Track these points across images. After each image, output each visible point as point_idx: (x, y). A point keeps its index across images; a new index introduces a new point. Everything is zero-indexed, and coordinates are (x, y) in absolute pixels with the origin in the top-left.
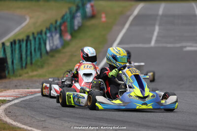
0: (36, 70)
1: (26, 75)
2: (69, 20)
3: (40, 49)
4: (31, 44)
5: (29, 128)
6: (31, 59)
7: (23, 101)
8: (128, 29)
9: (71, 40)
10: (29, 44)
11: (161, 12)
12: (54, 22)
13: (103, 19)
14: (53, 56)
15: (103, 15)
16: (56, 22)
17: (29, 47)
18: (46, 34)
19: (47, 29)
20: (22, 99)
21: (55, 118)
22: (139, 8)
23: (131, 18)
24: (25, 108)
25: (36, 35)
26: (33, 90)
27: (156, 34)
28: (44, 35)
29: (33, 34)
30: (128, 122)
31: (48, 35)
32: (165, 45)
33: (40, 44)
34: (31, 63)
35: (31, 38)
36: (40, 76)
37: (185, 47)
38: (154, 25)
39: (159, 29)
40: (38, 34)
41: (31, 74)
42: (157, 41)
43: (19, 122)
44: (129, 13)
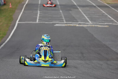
8: (23, 12)
11: (40, 3)
13: (10, 6)
15: (10, 4)
23: (25, 6)
27: (38, 15)
38: (37, 10)
39: (40, 12)
42: (39, 19)
44: (23, 3)
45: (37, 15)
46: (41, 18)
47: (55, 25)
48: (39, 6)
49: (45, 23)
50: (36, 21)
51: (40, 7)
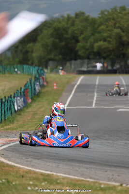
0: (9, 125)
1: (2, 128)
2: (30, 87)
3: (10, 109)
4: (4, 105)
5: (22, 167)
6: (5, 116)
7: (10, 146)
8: (74, 95)
9: (31, 103)
10: (3, 105)
11: (97, 83)
12: (19, 90)
13: (55, 87)
14: (20, 114)
15: (55, 85)
16: (21, 89)
17: (3, 107)
18: (14, 98)
19: (15, 94)
20: (8, 145)
21: (38, 159)
22: (81, 79)
23: (76, 87)
24: (13, 151)
25: (7, 98)
26: (12, 139)
27: (95, 99)
28: (13, 99)
29: (5, 97)
30: (93, 163)
31: (15, 98)
32: (103, 107)
33: (11, 105)
34: (5, 119)
35: (4, 100)
36: (13, 129)
37: (118, 108)
39: (97, 95)
40: (9, 97)
41: (5, 127)
42: (96, 104)
43: (12, 161)
44: (73, 83)
45: (93, 99)
46: (98, 102)
47: (118, 110)
48: (96, 87)
49: (104, 108)
50: (92, 105)
51: (98, 88)
